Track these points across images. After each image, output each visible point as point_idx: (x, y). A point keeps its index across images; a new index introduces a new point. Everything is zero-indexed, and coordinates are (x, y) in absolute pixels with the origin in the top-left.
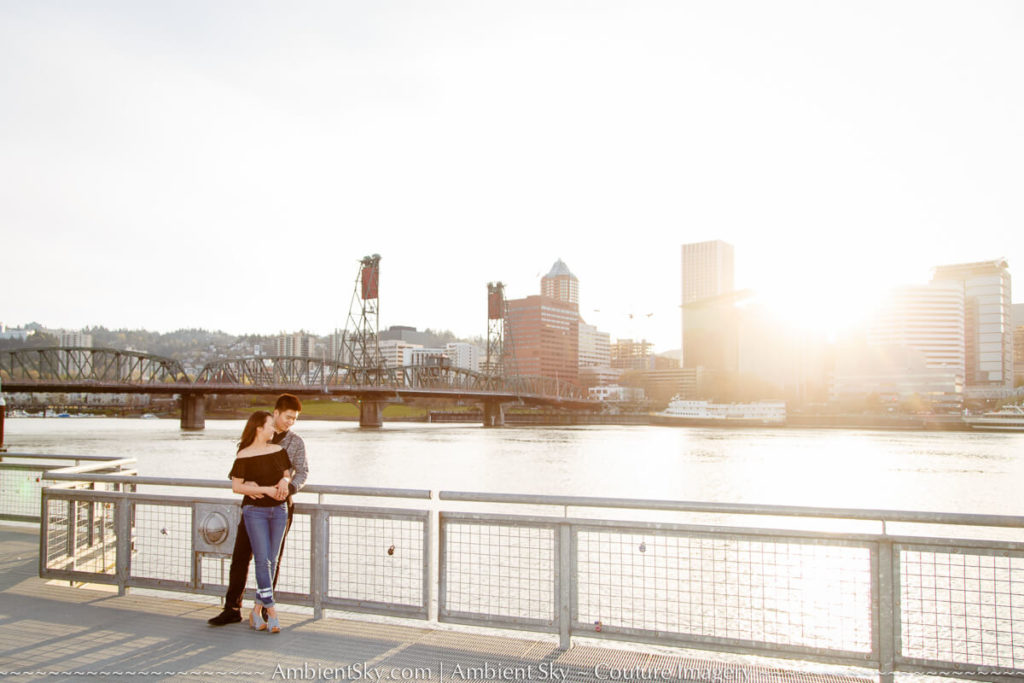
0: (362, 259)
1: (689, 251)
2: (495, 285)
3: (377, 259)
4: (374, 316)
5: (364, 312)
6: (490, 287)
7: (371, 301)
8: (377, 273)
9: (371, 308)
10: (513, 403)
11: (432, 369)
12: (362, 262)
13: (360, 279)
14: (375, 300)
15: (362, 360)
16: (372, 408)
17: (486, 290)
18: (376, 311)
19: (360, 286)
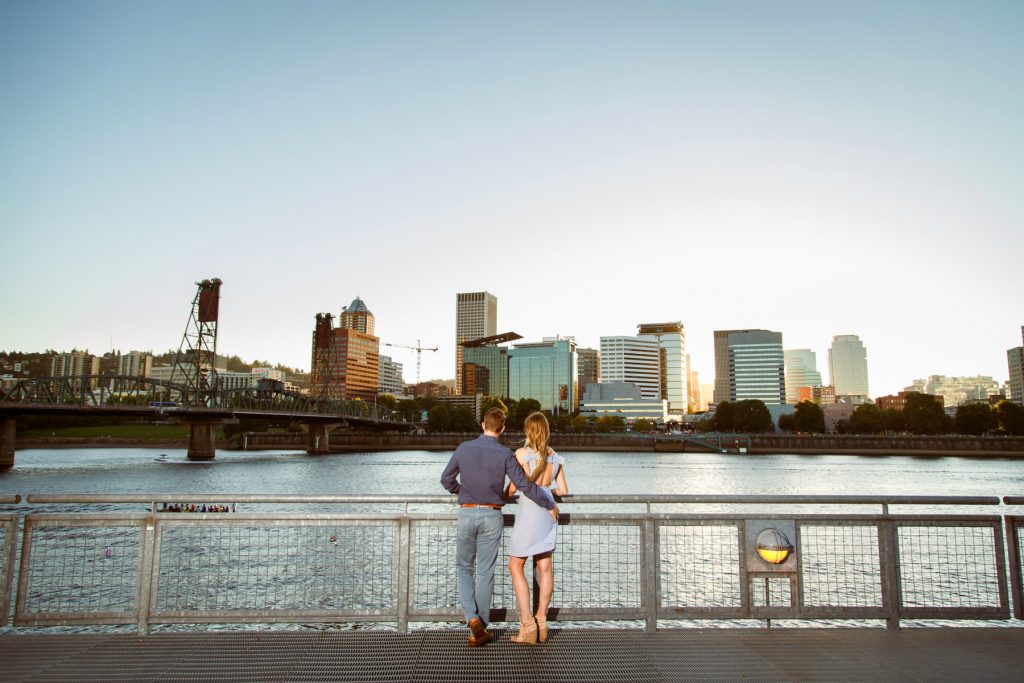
0: (200, 282)
1: (463, 298)
2: (324, 316)
3: (217, 283)
4: (211, 339)
5: (201, 335)
6: (319, 317)
7: (209, 324)
8: (217, 297)
9: (209, 330)
10: (338, 425)
11: (265, 392)
12: (200, 285)
13: (197, 301)
14: (214, 323)
15: (195, 381)
16: (204, 430)
17: (315, 321)
18: (214, 334)
19: (197, 308)
